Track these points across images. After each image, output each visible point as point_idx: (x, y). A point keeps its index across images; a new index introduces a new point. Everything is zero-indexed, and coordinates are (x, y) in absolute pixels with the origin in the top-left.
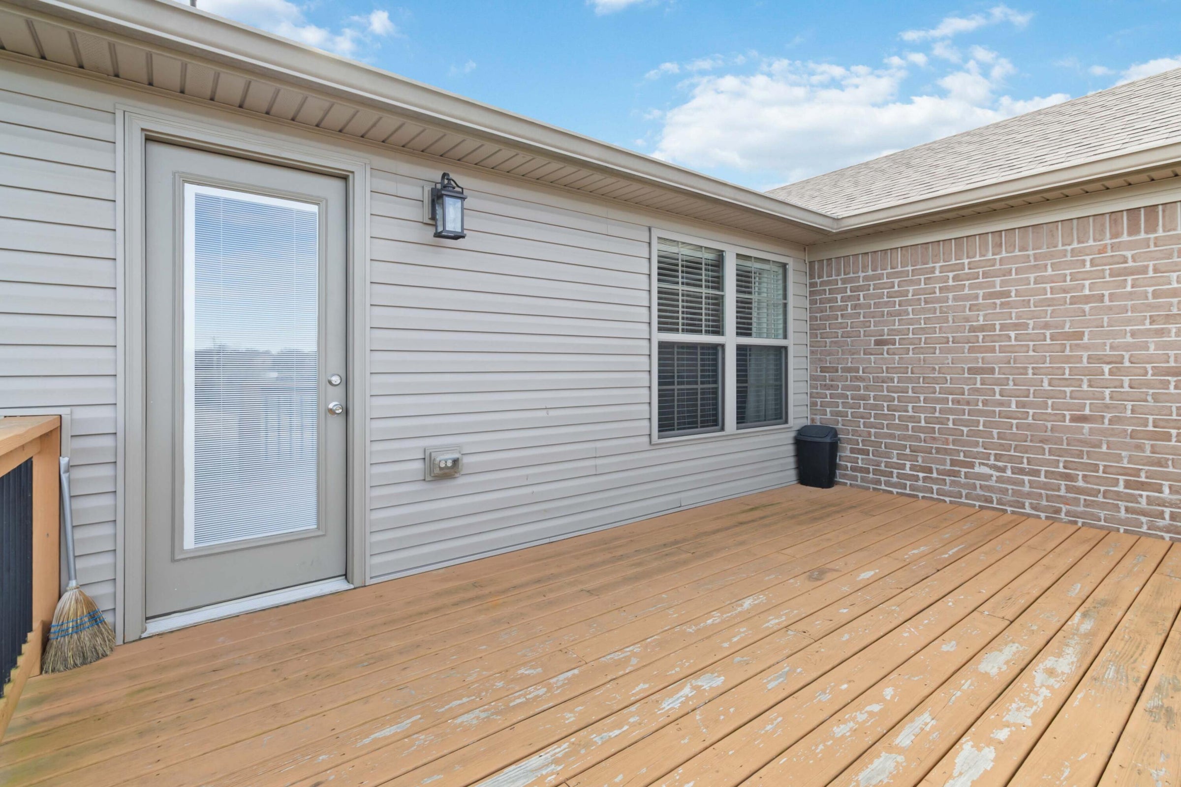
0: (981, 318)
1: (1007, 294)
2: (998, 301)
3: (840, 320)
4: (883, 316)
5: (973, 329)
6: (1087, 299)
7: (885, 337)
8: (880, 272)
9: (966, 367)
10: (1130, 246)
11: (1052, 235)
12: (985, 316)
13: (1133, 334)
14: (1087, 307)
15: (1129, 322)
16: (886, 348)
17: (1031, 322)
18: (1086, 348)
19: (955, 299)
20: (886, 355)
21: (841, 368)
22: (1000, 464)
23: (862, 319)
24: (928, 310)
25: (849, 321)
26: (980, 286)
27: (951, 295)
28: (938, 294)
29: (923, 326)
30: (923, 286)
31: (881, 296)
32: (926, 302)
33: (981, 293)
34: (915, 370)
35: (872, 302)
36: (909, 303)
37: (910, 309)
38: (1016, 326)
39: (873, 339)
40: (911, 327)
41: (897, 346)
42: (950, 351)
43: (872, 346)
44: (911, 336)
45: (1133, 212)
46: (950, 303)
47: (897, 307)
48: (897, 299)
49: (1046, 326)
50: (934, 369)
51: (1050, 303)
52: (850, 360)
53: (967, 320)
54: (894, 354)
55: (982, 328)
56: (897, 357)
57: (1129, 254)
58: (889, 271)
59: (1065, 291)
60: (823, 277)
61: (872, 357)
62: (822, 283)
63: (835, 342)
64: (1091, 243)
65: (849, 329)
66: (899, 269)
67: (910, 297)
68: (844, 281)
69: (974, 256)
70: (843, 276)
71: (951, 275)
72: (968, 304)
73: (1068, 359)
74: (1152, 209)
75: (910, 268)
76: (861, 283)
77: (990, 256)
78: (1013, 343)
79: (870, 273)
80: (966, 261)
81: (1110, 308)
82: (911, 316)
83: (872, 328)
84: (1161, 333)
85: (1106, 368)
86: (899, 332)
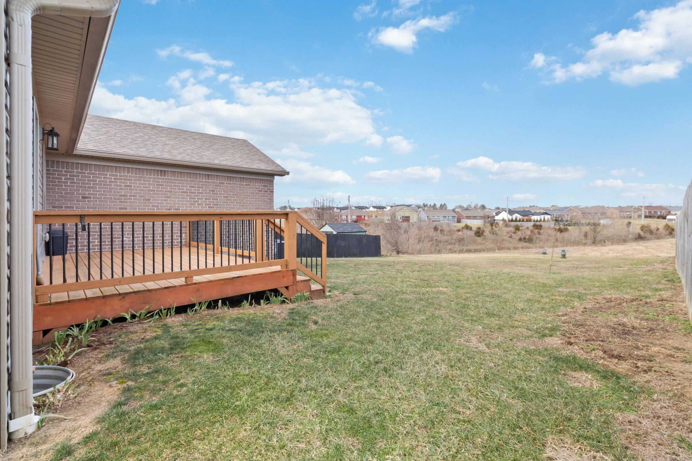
0: (123, 193)
1: (131, 186)
2: (128, 188)
3: (64, 187)
4: (86, 188)
5: (120, 196)
6: (152, 190)
7: (87, 196)
8: (84, 171)
9: (118, 207)
10: (161, 179)
11: (143, 172)
12: (124, 192)
13: (161, 200)
14: (151, 193)
15: (160, 197)
16: (87, 200)
17: (138, 195)
18: (151, 203)
19: (115, 185)
20: (87, 202)
21: (65, 207)
22: (129, 236)
23: (75, 188)
24: (105, 188)
25: (69, 188)
26: (123, 183)
27: (113, 184)
28: (108, 183)
29: (103, 193)
30: (102, 179)
31: (85, 180)
32: (104, 185)
33: (123, 185)
34: (100, 208)
35: (81, 182)
36: (97, 184)
37: (97, 187)
38: (133, 196)
39: (81, 196)
40: (98, 193)
41: (92, 199)
42: (113, 202)
43: (81, 198)
44: (98, 196)
45: (161, 171)
46: (113, 186)
47: (92, 185)
48: (92, 183)
49: (142, 197)
50: (107, 208)
51: (143, 190)
52: (69, 203)
53: (119, 192)
54: (91, 202)
55: (124, 196)
56: (92, 203)
57: (160, 181)
58: (89, 172)
59: (146, 187)
60: (54, 168)
61: (81, 203)
62: (53, 171)
63: (61, 196)
64: (152, 176)
65: (69, 191)
66: (93, 172)
67: (97, 182)
68: (66, 172)
69: (121, 173)
70: (65, 170)
71: (113, 177)
72: (119, 188)
73: (147, 206)
74: (165, 171)
75: (97, 172)
76: (75, 174)
77: (126, 174)
78: (133, 201)
79: (80, 171)
80: (118, 174)
81: (156, 193)
82: (98, 189)
83: (80, 191)
84: (166, 200)
85: (156, 208)
86: (92, 194)
